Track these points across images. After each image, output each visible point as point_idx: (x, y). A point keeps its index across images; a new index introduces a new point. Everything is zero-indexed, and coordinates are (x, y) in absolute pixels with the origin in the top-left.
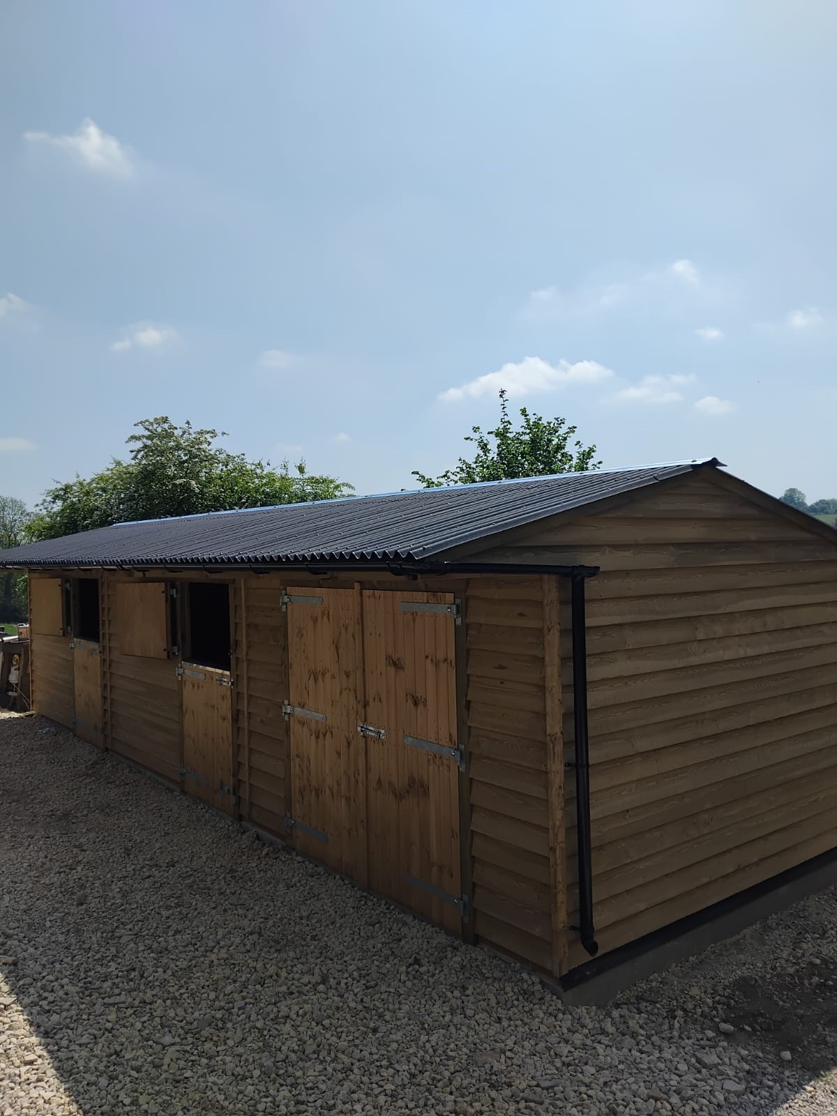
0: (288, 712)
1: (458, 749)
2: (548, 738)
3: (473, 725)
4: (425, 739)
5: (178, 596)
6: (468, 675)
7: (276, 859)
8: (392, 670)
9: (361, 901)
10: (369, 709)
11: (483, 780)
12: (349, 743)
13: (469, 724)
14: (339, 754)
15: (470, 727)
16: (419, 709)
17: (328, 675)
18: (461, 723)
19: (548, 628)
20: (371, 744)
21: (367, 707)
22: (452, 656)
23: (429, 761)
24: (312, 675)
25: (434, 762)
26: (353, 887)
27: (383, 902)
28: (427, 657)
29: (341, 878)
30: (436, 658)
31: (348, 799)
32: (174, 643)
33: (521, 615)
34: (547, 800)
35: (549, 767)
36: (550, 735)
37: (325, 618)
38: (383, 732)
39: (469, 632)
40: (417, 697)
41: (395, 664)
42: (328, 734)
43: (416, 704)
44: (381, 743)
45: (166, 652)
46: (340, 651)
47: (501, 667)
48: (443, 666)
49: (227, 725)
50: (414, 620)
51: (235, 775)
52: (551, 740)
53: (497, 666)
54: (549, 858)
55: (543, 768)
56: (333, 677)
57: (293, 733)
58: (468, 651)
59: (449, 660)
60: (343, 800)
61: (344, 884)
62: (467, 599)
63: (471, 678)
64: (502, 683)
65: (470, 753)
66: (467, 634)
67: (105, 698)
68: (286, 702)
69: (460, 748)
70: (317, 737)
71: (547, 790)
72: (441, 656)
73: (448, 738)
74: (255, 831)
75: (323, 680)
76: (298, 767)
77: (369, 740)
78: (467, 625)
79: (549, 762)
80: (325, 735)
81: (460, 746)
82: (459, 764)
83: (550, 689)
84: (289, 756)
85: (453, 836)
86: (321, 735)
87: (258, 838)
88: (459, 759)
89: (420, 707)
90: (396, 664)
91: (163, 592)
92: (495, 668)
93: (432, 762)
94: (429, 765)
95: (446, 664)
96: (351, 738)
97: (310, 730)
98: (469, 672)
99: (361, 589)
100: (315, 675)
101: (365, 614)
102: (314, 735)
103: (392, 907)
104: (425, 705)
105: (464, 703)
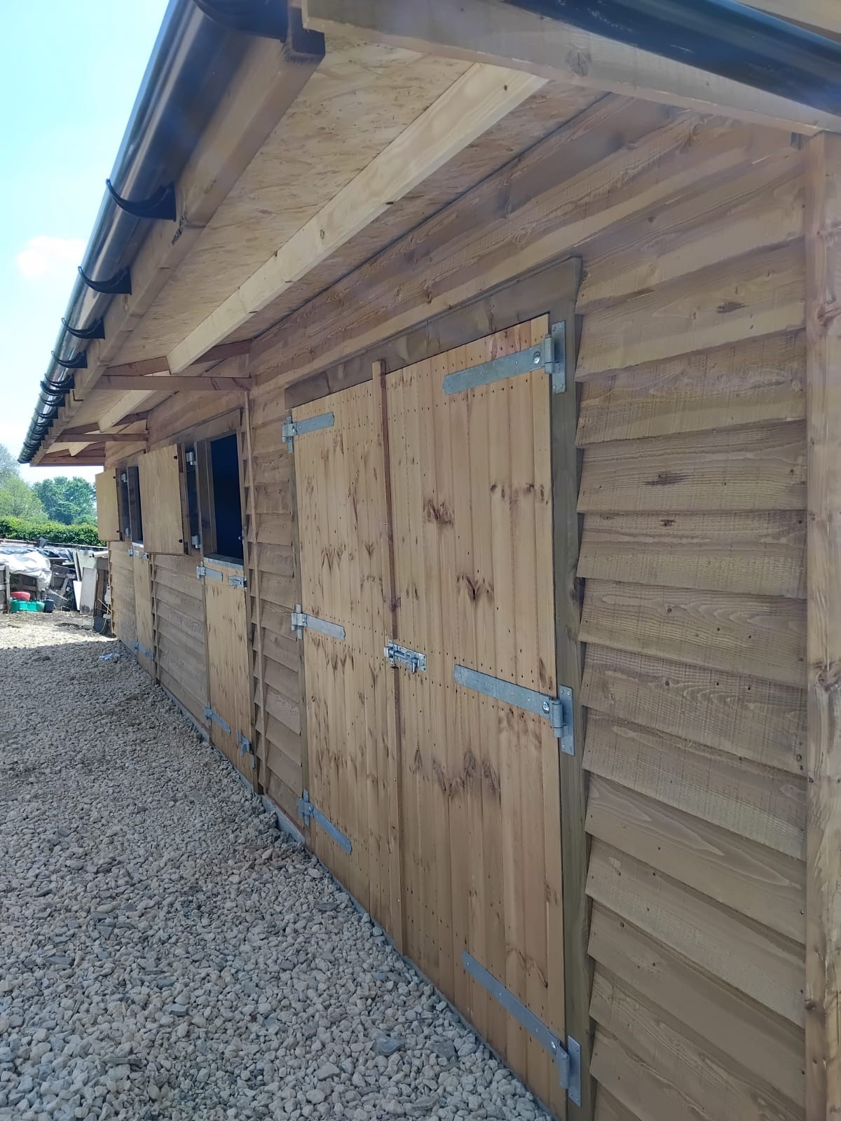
0: (300, 624)
1: (558, 697)
2: (813, 676)
3: (590, 639)
4: (491, 672)
5: (196, 463)
6: (581, 516)
7: (280, 868)
8: (433, 527)
9: (387, 979)
10: (403, 612)
11: (613, 778)
12: (374, 679)
13: (583, 637)
14: (361, 697)
15: (584, 644)
16: (480, 610)
17: (345, 556)
18: (564, 635)
19: (821, 316)
20: (404, 680)
21: (398, 610)
22: (544, 478)
23: (500, 721)
24: (326, 557)
25: (509, 722)
26: (385, 943)
27: (427, 990)
28: (493, 487)
29: (370, 922)
30: (511, 487)
31: (375, 782)
32: (194, 531)
33: (729, 307)
34: (803, 864)
35: (811, 765)
36: (818, 665)
37: (338, 449)
38: (421, 656)
39: (584, 404)
40: (477, 582)
41: (437, 516)
42: (348, 661)
43: (474, 596)
44: (419, 679)
45: (182, 544)
46: (358, 507)
47: (665, 479)
48: (525, 503)
49: (244, 646)
50: (469, 409)
51: (253, 723)
52: (822, 680)
53: (656, 479)
54: (804, 1030)
55: (794, 767)
56: (352, 557)
57: (308, 661)
58: (581, 452)
59: (537, 487)
60: (369, 782)
61: (372, 935)
62: (580, 319)
63: (589, 523)
64: (667, 523)
65: (586, 709)
66: (579, 410)
67: (154, 615)
68: (298, 609)
69: (561, 696)
70: (335, 668)
71: (803, 830)
72: (520, 482)
73: (536, 671)
74: (275, 814)
75: (339, 565)
76: (314, 717)
77: (401, 671)
78: (580, 386)
79: (813, 748)
80: (344, 663)
81: (561, 689)
82: (557, 733)
83: (824, 516)
84: (304, 699)
85: (548, 899)
86: (339, 664)
87: (277, 825)
88: (557, 723)
89: (483, 600)
90: (440, 516)
91: (176, 457)
92: (648, 483)
93: (505, 723)
94: (500, 731)
95: (530, 496)
96: (378, 669)
97: (327, 656)
98: (581, 508)
99: (384, 373)
100: (330, 557)
101: (390, 422)
102: (330, 662)
103: (440, 1006)
104: (491, 598)
105: (571, 586)
